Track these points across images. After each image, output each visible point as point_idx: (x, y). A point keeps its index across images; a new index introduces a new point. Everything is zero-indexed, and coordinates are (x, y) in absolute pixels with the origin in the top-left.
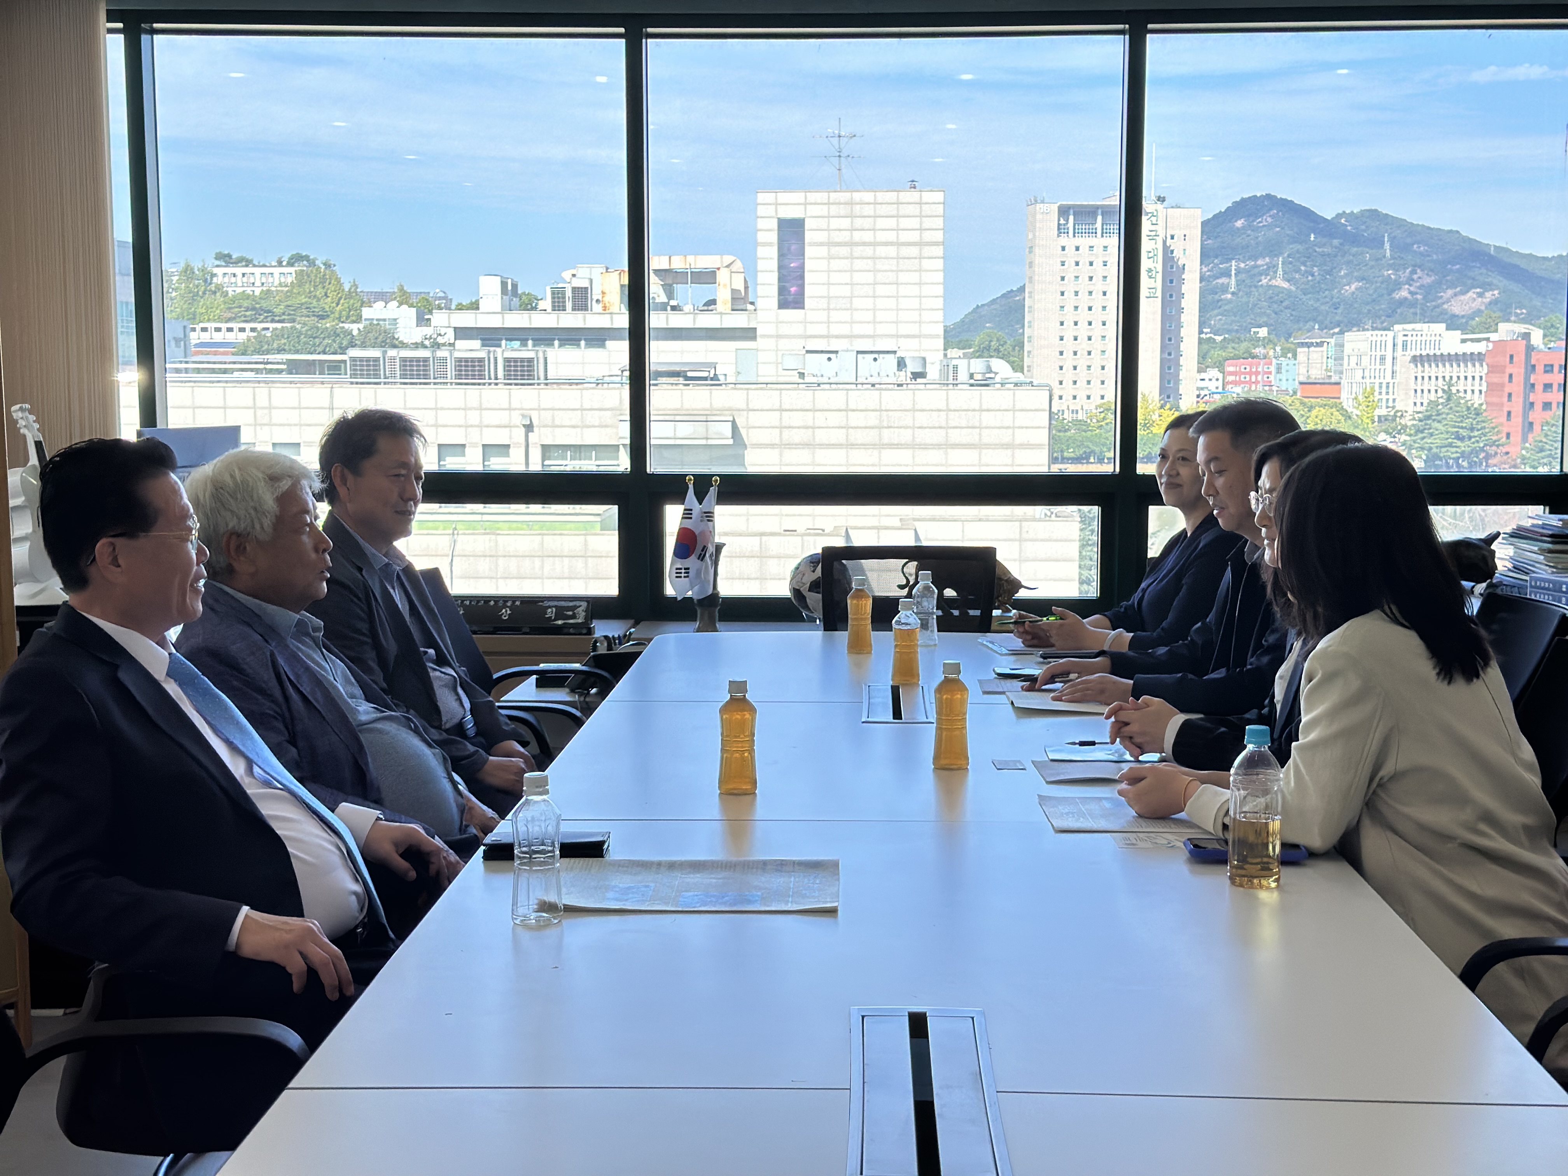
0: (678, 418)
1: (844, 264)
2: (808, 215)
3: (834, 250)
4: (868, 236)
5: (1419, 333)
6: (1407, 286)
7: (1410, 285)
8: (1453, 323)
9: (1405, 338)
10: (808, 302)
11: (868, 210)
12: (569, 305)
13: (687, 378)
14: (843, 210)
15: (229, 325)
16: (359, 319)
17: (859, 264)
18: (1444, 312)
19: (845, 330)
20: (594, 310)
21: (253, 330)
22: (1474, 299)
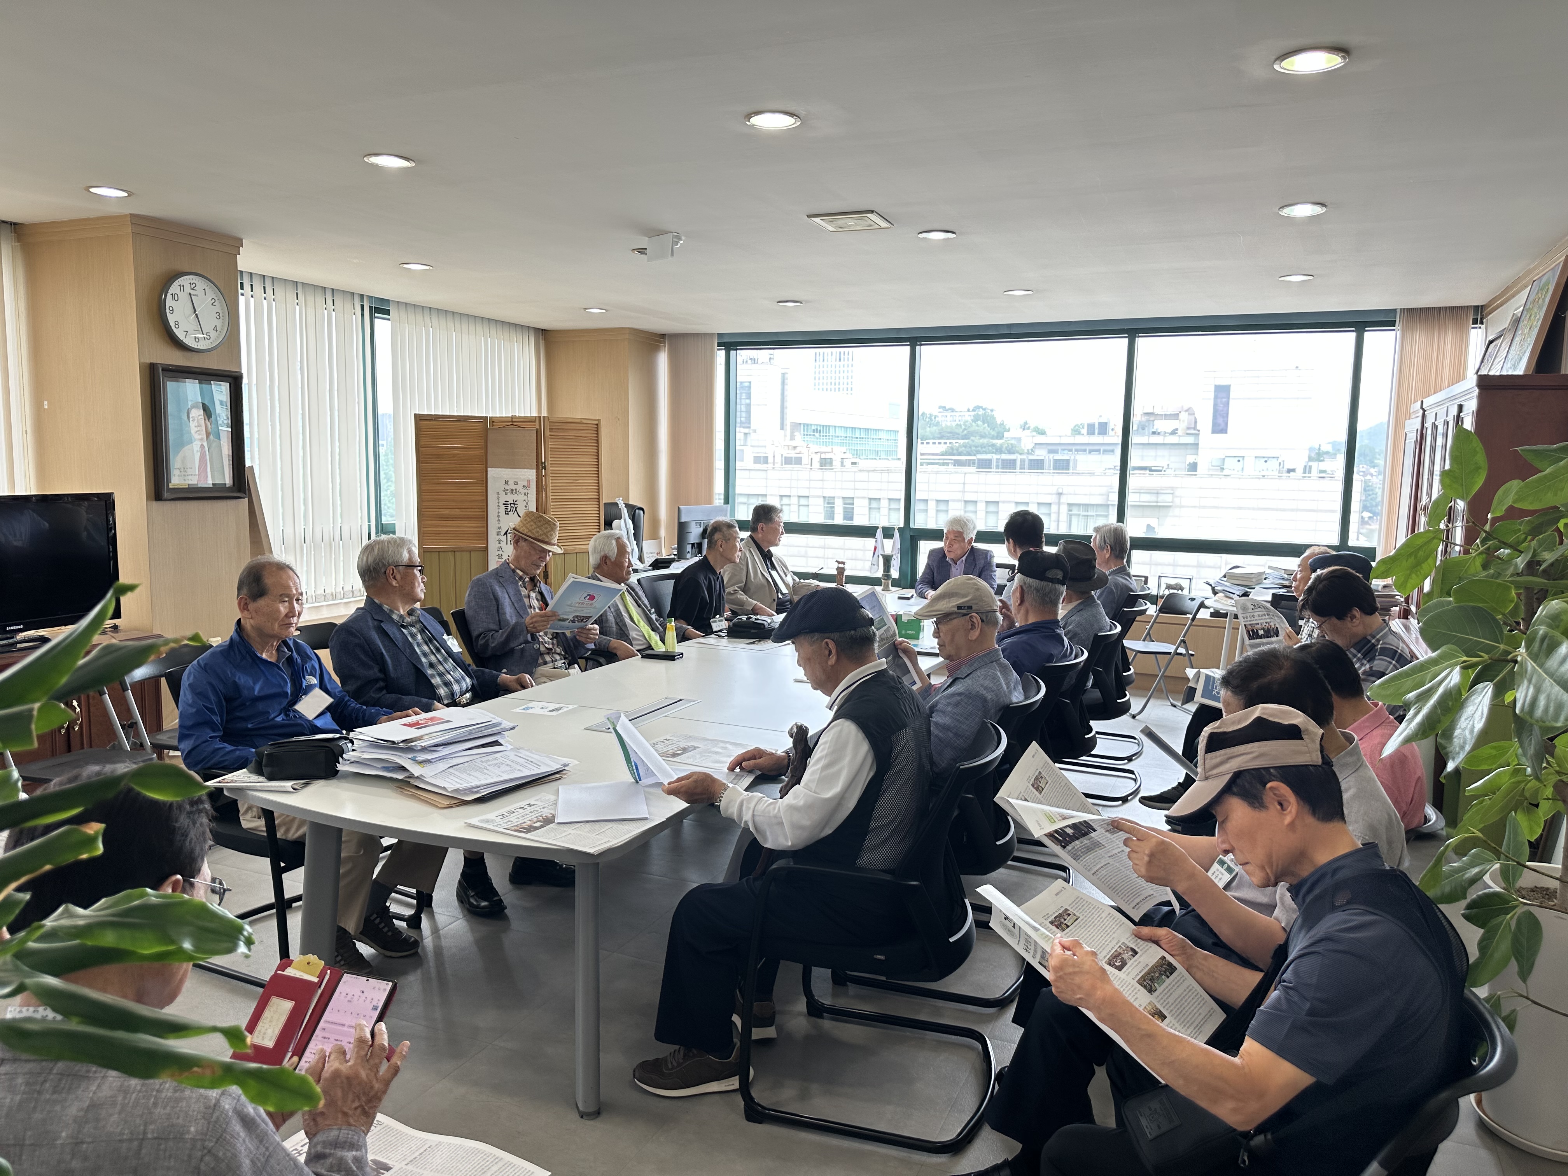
0: (1142, 491)
2: (1233, 383)
10: (1229, 430)
12: (1096, 431)
13: (1151, 470)
15: (940, 441)
16: (1002, 437)
20: (1110, 434)
21: (950, 443)
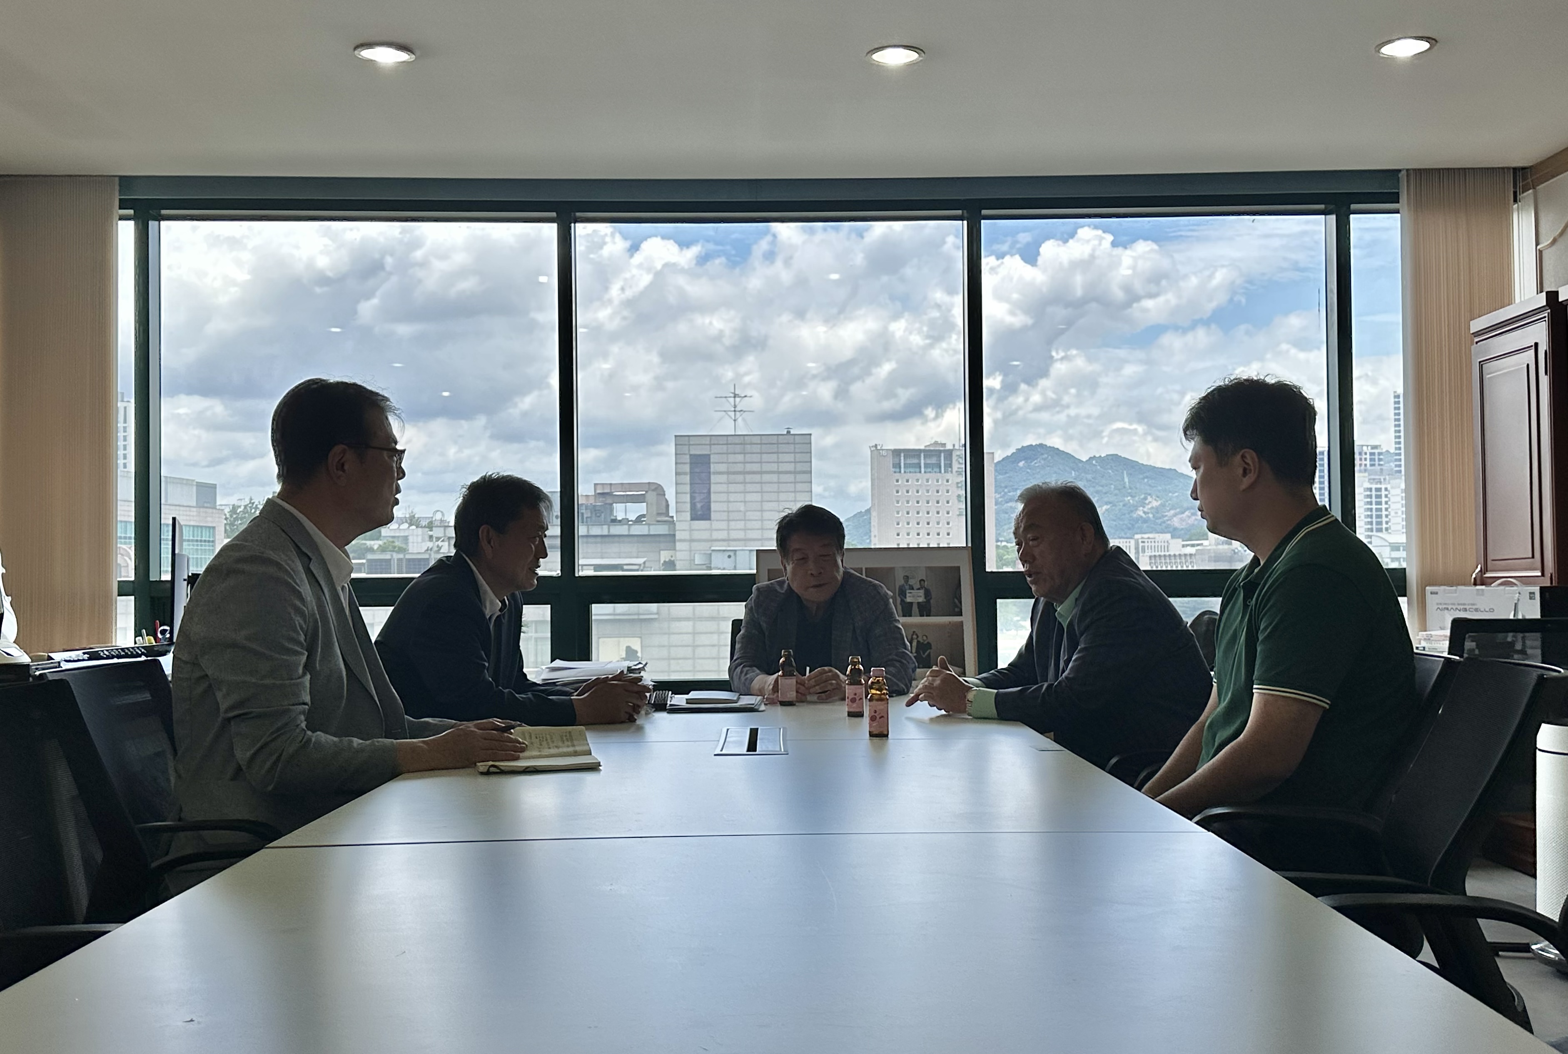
1: (740, 487)
2: (712, 452)
3: (732, 477)
4: (756, 467)
5: (1153, 540)
6: (1141, 508)
7: (1144, 507)
8: (1175, 533)
9: (1143, 544)
10: (713, 515)
11: (756, 448)
13: (624, 570)
14: (738, 448)
16: (379, 537)
17: (749, 487)
18: (1168, 526)
19: (741, 535)
22: (1189, 517)
